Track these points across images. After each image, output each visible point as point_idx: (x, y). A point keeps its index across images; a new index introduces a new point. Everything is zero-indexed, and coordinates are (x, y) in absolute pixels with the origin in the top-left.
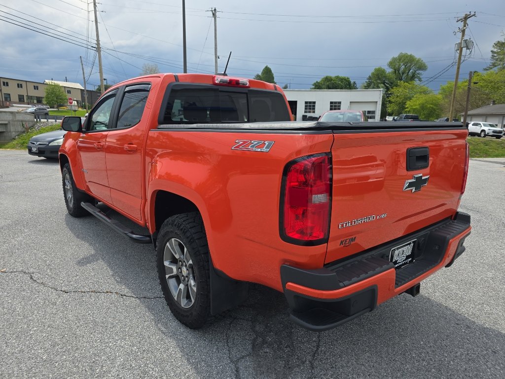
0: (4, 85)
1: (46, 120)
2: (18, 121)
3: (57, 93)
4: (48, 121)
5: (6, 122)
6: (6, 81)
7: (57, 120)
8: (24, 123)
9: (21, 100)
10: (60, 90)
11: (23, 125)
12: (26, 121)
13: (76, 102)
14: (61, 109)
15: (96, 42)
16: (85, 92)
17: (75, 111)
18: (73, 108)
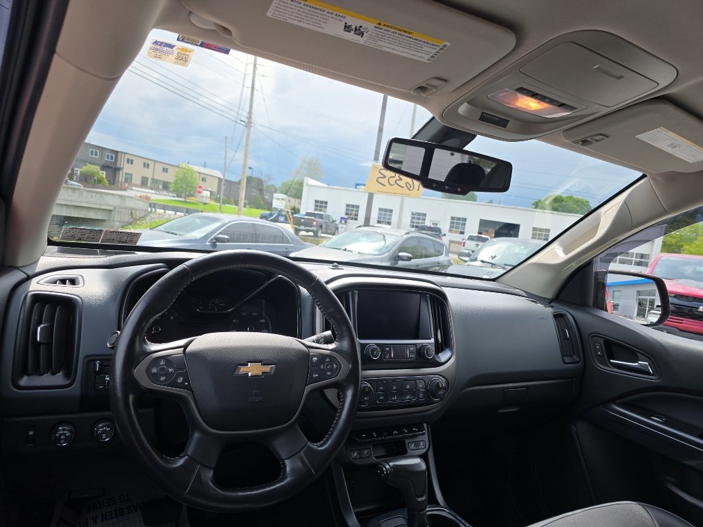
0: (128, 162)
1: (163, 211)
2: (127, 208)
3: (188, 179)
4: (165, 212)
5: (111, 208)
6: (131, 157)
7: (178, 213)
8: (133, 212)
9: (144, 183)
10: (192, 177)
11: (132, 213)
12: (136, 210)
13: (209, 193)
14: (190, 199)
15: (246, 115)
16: (223, 182)
17: (205, 204)
18: (204, 200)
